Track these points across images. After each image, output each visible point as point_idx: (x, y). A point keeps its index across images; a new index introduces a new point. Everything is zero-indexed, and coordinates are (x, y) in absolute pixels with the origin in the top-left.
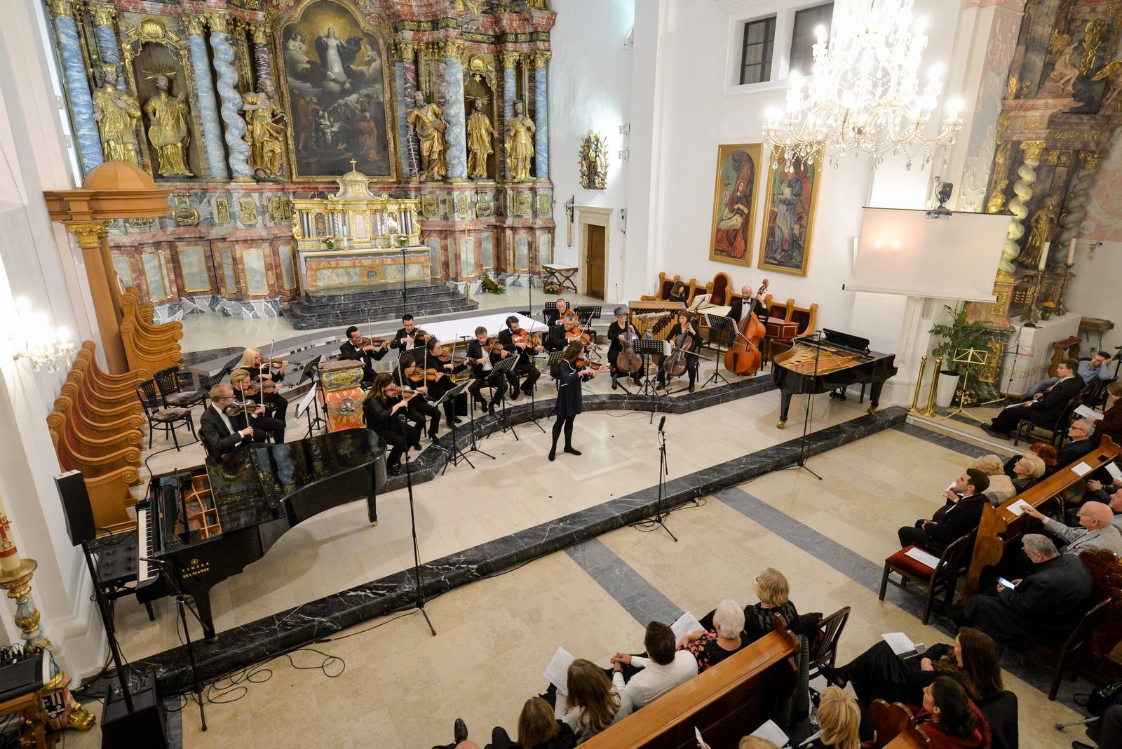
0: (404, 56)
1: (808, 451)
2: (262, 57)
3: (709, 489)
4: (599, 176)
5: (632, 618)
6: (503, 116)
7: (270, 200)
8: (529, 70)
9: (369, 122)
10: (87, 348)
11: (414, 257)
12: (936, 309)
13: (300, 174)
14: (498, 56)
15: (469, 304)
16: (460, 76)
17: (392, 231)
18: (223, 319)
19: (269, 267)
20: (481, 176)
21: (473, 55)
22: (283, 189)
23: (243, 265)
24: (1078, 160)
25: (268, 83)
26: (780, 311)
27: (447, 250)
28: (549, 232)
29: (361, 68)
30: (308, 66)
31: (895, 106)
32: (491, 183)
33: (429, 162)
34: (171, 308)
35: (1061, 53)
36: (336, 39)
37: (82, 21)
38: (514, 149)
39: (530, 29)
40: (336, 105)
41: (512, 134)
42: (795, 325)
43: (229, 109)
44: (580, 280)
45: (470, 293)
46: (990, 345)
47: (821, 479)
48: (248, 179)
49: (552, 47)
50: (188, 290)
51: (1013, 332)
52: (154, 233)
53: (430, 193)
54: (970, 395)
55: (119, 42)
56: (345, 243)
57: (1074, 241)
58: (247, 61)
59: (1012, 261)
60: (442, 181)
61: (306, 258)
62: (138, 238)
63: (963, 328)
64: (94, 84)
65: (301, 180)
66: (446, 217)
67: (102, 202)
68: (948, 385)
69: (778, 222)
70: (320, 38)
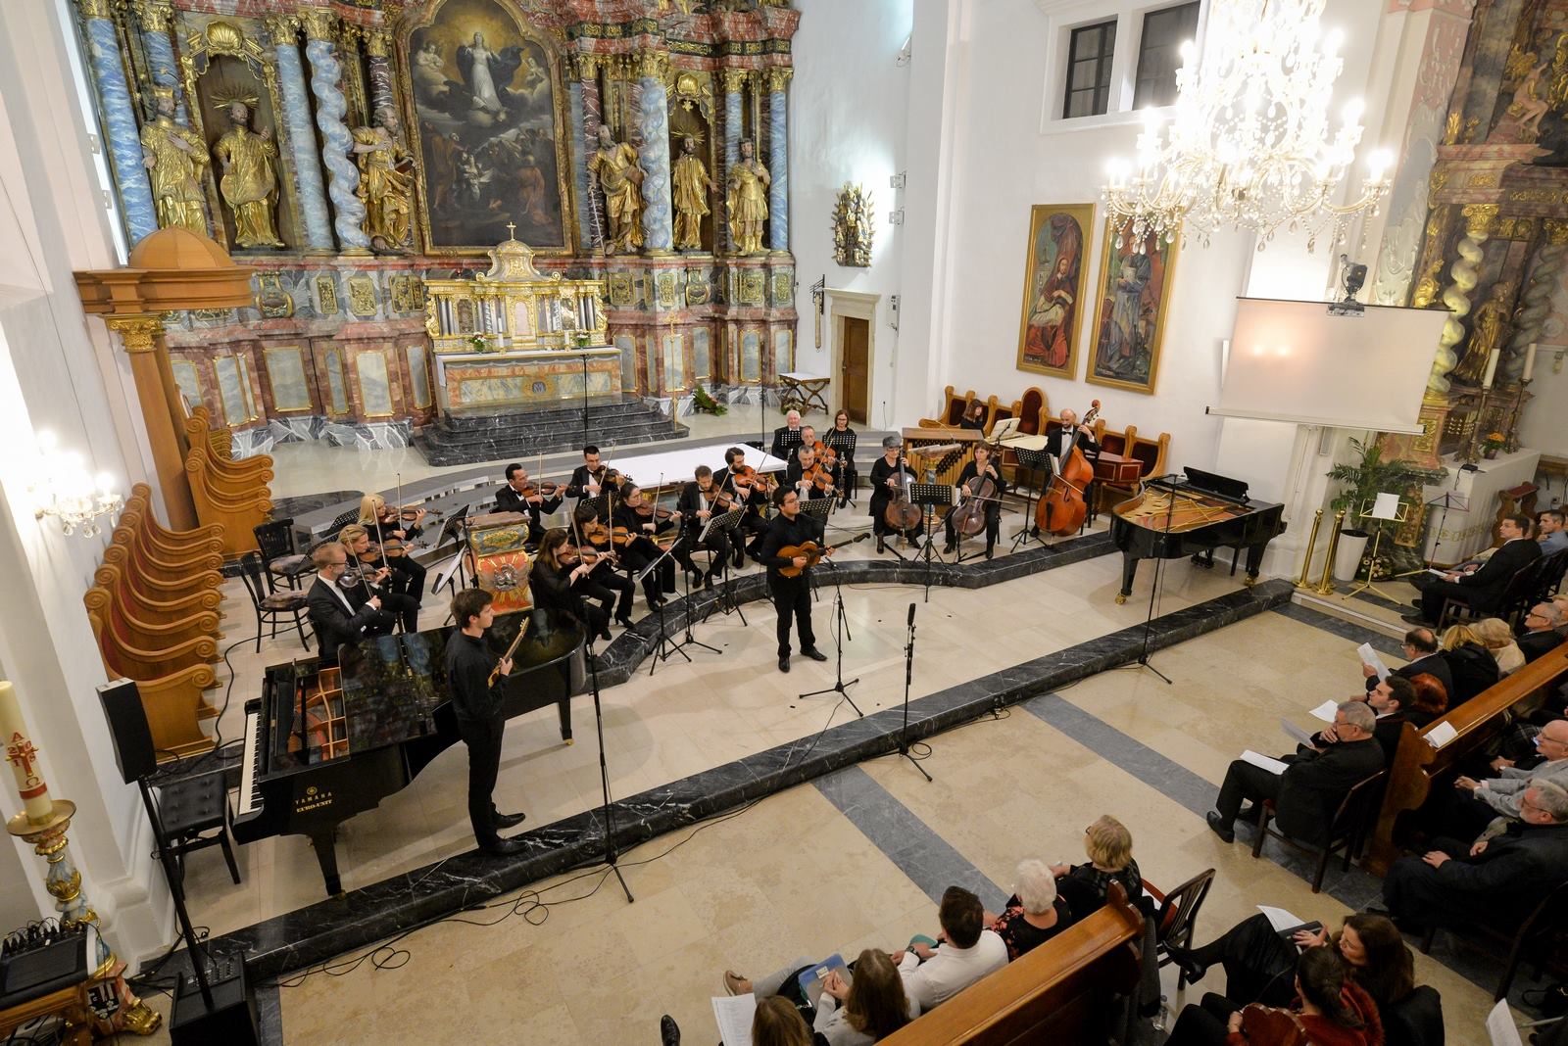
0: (583, 75)
1: (1154, 642)
2: (381, 76)
3: (1015, 695)
4: (860, 248)
5: (907, 880)
6: (724, 161)
7: (393, 281)
8: (761, 95)
9: (533, 168)
10: (141, 492)
11: (597, 362)
12: (1337, 443)
13: (436, 243)
14: (717, 75)
15: (677, 430)
16: (663, 103)
17: (568, 325)
18: (330, 450)
19: (393, 377)
20: (692, 246)
21: (681, 73)
22: (413, 265)
23: (357, 373)
24: (1542, 231)
25: (390, 113)
26: (1115, 442)
27: (645, 352)
28: (790, 328)
29: (521, 91)
30: (446, 89)
31: (1294, 159)
32: (707, 257)
33: (619, 226)
34: (255, 435)
35: (1523, 78)
36: (486, 49)
37: (124, 25)
38: (739, 208)
39: (762, 36)
40: (486, 145)
41: (737, 187)
42: (1136, 463)
43: (334, 150)
44: (833, 396)
45: (677, 413)
46: (1411, 495)
47: (1170, 682)
48: (362, 251)
49: (794, 62)
50: (279, 408)
51: (1444, 476)
52: (231, 328)
53: (621, 270)
54: (1382, 565)
55: (177, 55)
56: (500, 343)
57: (1533, 347)
58: (359, 82)
59: (1445, 376)
60: (638, 254)
61: (445, 364)
62: (209, 336)
63: (1375, 469)
64: (143, 115)
65: (438, 253)
66: (643, 306)
67: (157, 287)
68: (1352, 549)
69: (1114, 316)
70: (462, 48)
